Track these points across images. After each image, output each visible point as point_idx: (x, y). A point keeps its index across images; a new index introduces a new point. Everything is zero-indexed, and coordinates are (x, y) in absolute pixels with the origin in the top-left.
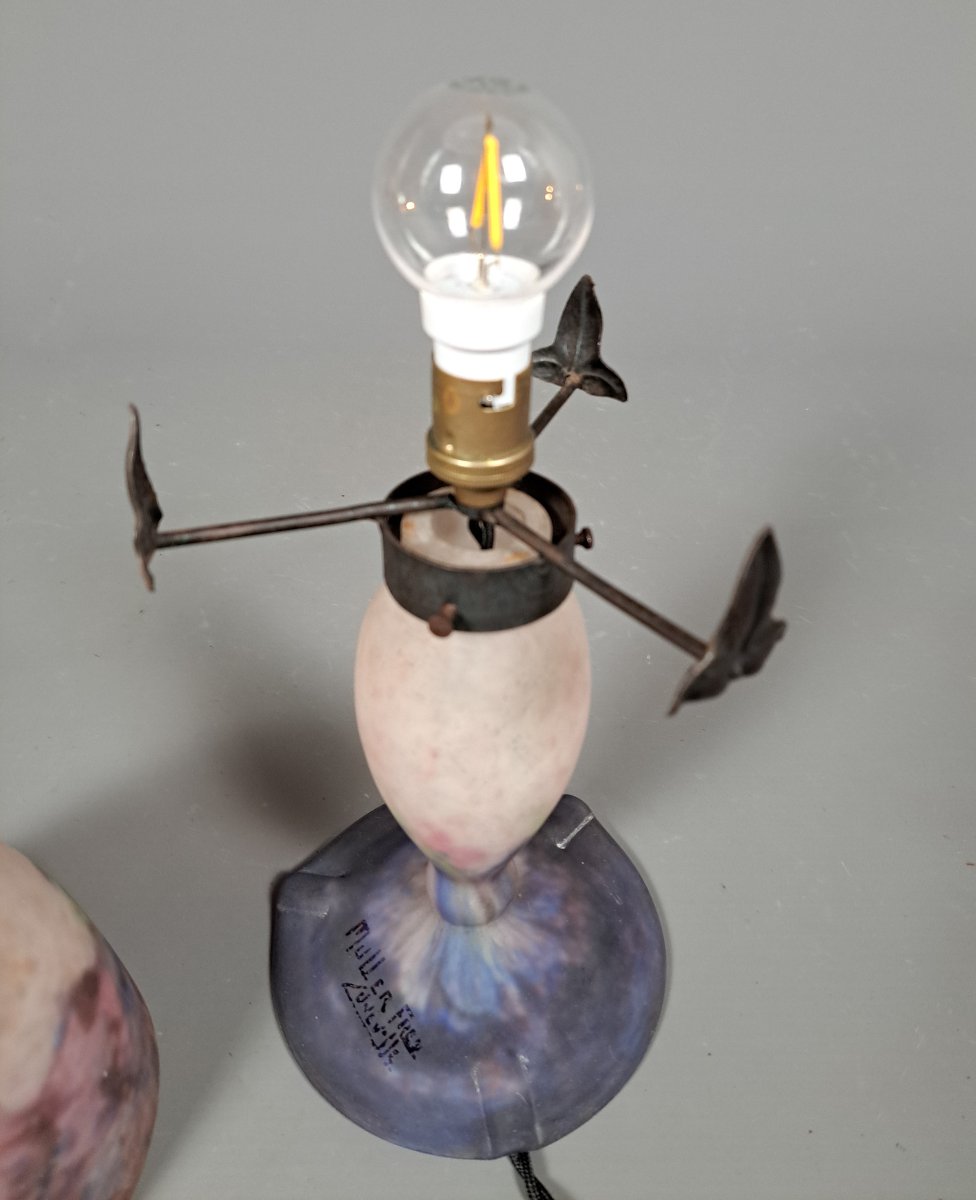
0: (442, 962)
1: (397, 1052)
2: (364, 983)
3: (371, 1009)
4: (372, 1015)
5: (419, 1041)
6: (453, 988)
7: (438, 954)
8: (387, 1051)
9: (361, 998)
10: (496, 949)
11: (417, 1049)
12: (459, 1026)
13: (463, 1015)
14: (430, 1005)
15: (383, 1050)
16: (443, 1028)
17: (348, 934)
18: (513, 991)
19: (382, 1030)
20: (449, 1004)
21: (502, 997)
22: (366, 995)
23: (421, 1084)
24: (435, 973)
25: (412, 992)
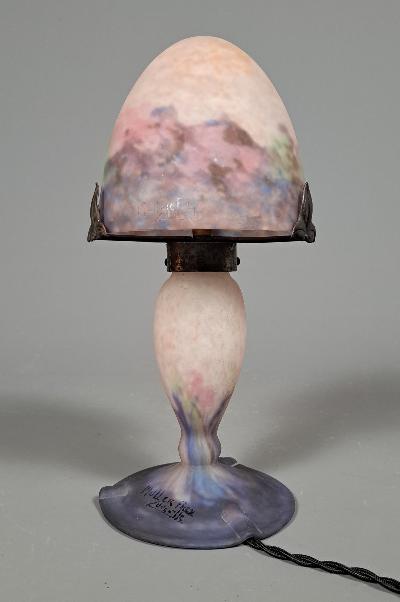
0: (194, 483)
1: (183, 516)
2: (157, 501)
3: (165, 507)
4: (166, 509)
5: (192, 511)
6: (202, 492)
7: (190, 482)
8: (178, 517)
9: (158, 505)
10: (217, 477)
11: (193, 513)
12: (210, 504)
13: (209, 500)
14: (193, 500)
15: (176, 517)
16: (202, 506)
17: (142, 492)
18: (229, 491)
19: (173, 511)
20: (202, 497)
21: (225, 492)
22: (160, 504)
23: (198, 526)
24: (191, 488)
25: (182, 498)
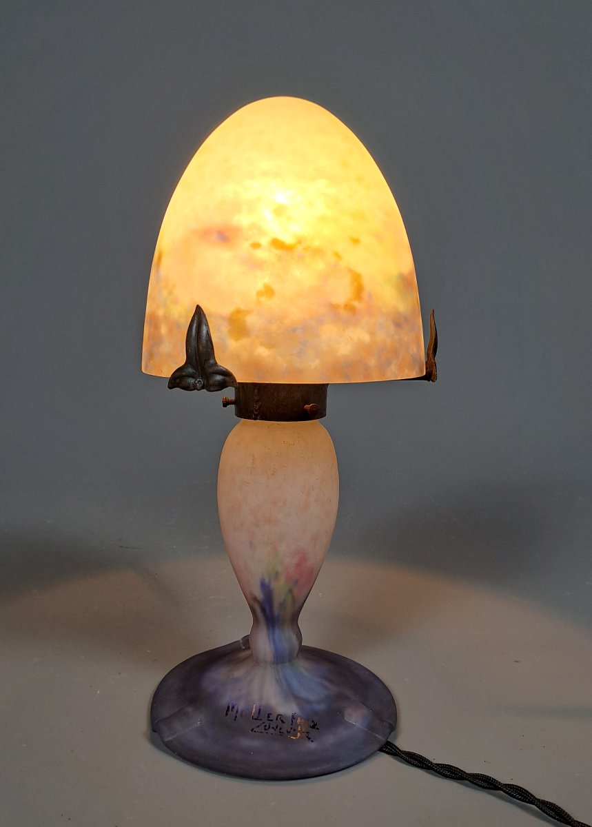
0: (289, 685)
2: (261, 722)
3: (277, 727)
4: (280, 729)
5: (313, 721)
6: (304, 694)
9: (267, 728)
11: (316, 725)
12: (321, 707)
13: (318, 702)
14: (300, 708)
17: (227, 714)
19: (292, 731)
20: (308, 702)
21: (325, 688)
22: (268, 726)
23: (330, 739)
24: (290, 694)
25: (287, 709)
